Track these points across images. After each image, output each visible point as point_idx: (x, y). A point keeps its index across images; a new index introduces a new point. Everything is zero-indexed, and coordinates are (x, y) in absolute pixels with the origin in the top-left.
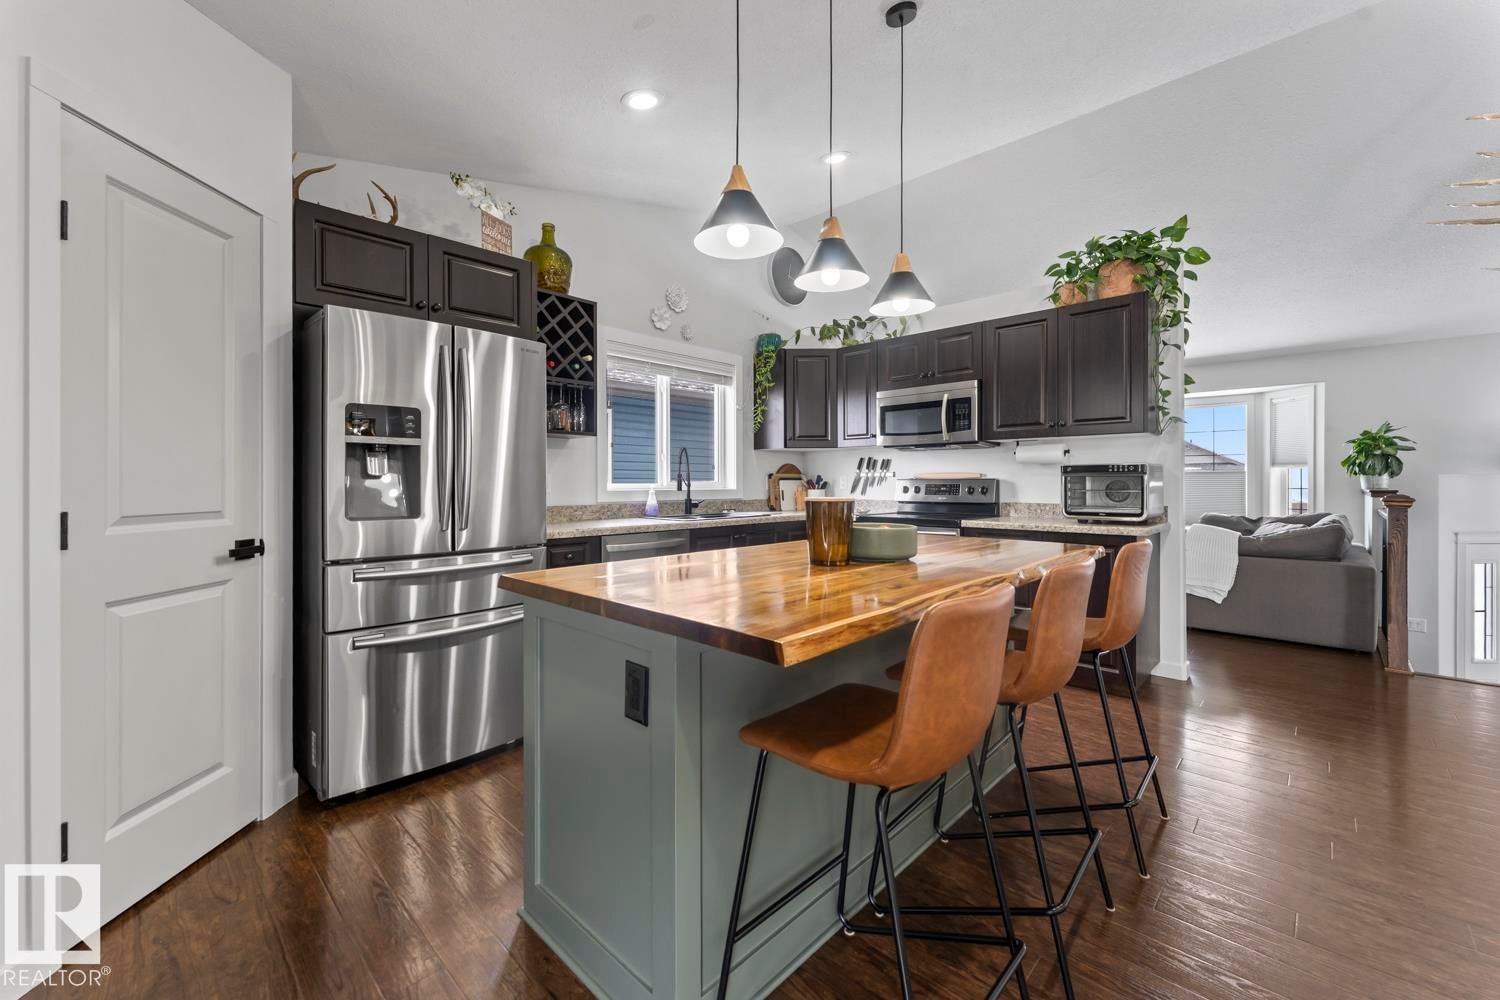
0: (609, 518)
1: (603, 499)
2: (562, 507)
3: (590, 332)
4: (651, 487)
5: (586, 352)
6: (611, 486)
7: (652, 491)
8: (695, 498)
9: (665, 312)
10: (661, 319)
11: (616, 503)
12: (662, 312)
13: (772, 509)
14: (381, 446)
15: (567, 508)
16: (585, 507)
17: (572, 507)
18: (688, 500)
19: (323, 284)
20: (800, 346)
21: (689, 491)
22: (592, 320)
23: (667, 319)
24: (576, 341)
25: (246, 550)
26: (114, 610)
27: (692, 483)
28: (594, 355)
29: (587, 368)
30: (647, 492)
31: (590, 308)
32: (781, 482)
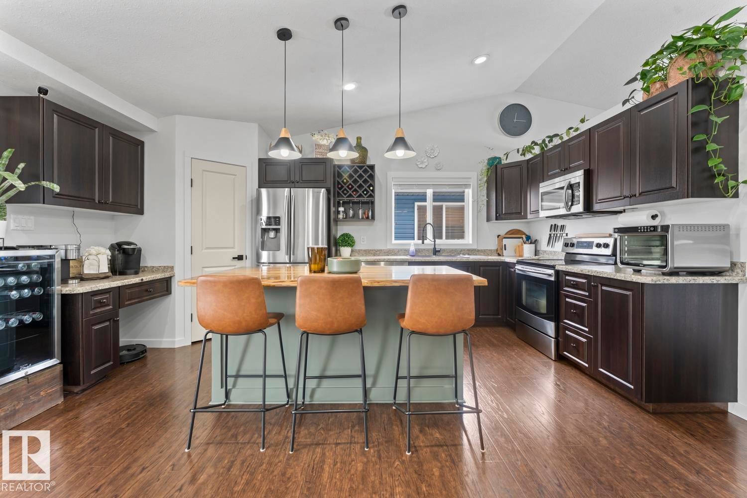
0: (393, 255)
1: (389, 247)
2: (371, 250)
3: (372, 177)
4: (412, 242)
5: (371, 185)
6: (394, 242)
7: (412, 244)
8: (438, 248)
9: (424, 159)
10: (422, 162)
11: (396, 249)
12: (423, 159)
13: (499, 255)
14: (272, 229)
15: (373, 250)
16: (381, 250)
17: (375, 250)
18: (435, 248)
19: (266, 181)
20: (509, 161)
21: (435, 244)
22: (373, 172)
23: (425, 162)
24: (365, 181)
25: (240, 258)
26: (205, 269)
27: (436, 240)
28: (373, 187)
29: (371, 192)
30: (410, 244)
31: (372, 167)
32: (504, 240)
